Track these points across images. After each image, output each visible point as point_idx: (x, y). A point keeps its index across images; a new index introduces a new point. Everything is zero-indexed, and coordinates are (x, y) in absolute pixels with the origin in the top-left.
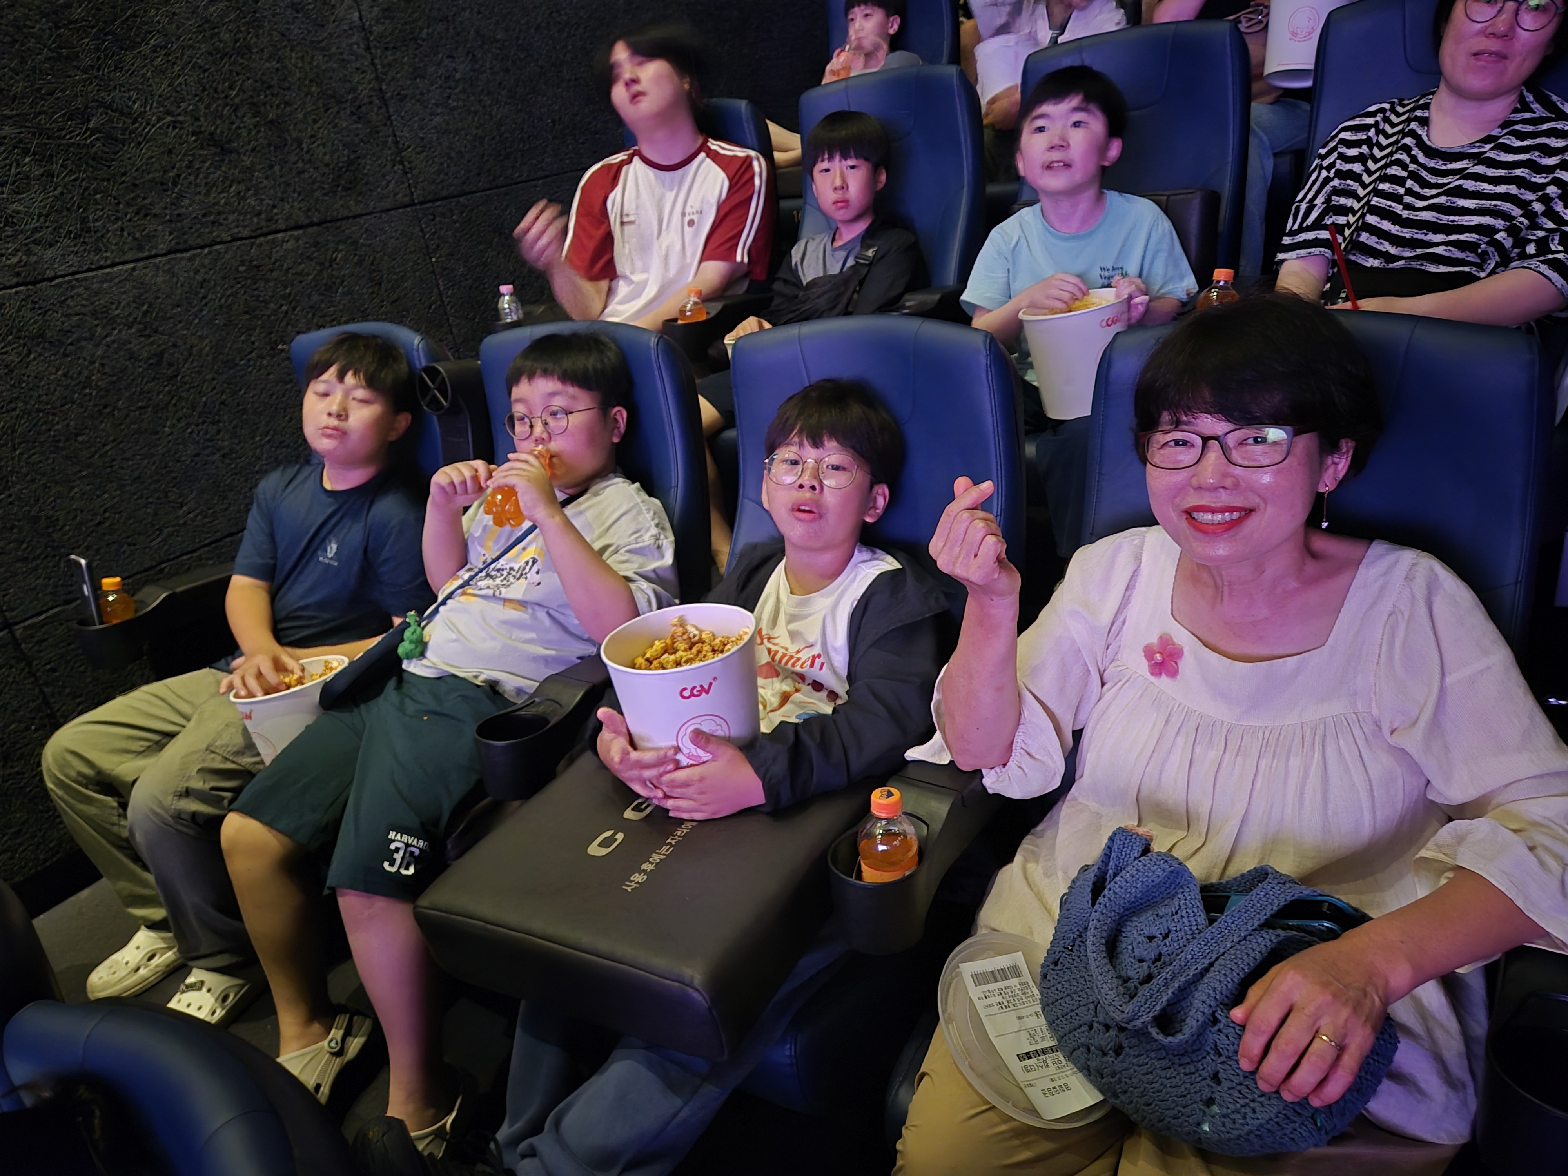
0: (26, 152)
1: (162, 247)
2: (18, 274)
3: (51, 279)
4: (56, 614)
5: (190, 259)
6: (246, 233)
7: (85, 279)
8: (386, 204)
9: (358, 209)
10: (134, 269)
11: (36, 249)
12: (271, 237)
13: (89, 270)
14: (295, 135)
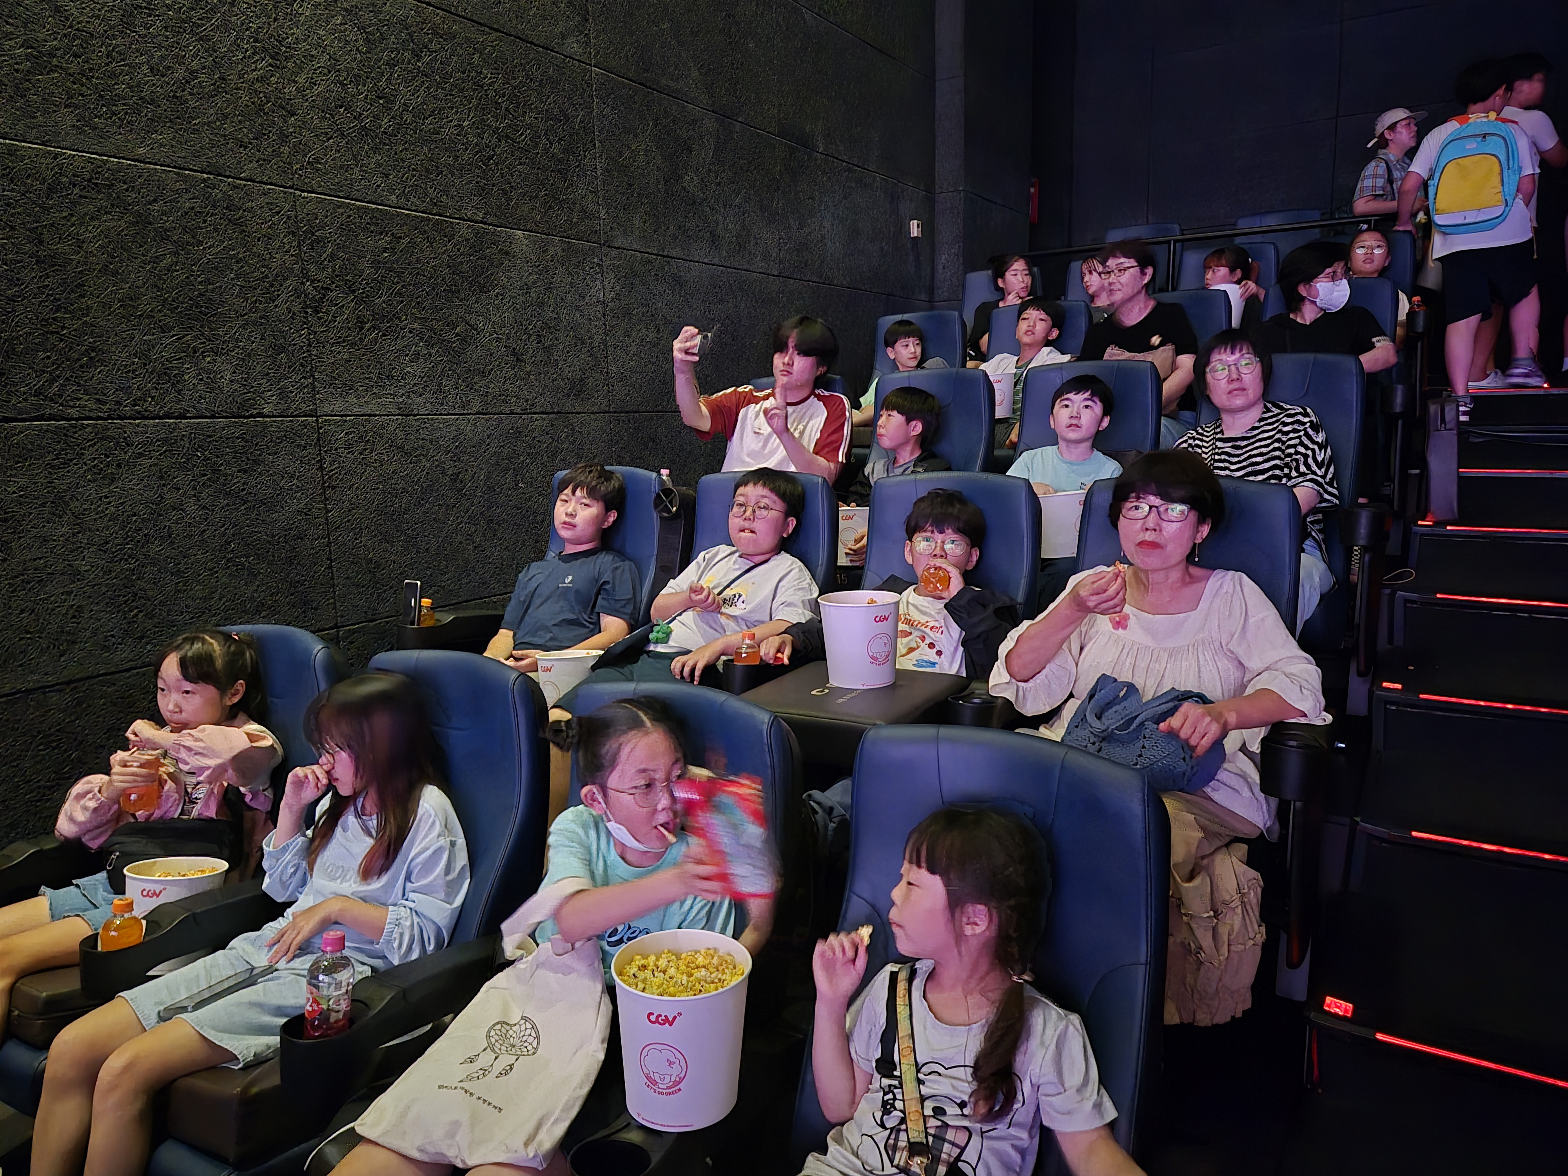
0: (421, 339)
1: (475, 410)
2: (400, 408)
3: (415, 415)
4: (362, 627)
5: (487, 420)
6: (518, 411)
7: (432, 419)
8: (595, 409)
9: (578, 409)
10: (457, 419)
11: (412, 395)
12: (530, 416)
13: (435, 415)
14: (556, 358)
